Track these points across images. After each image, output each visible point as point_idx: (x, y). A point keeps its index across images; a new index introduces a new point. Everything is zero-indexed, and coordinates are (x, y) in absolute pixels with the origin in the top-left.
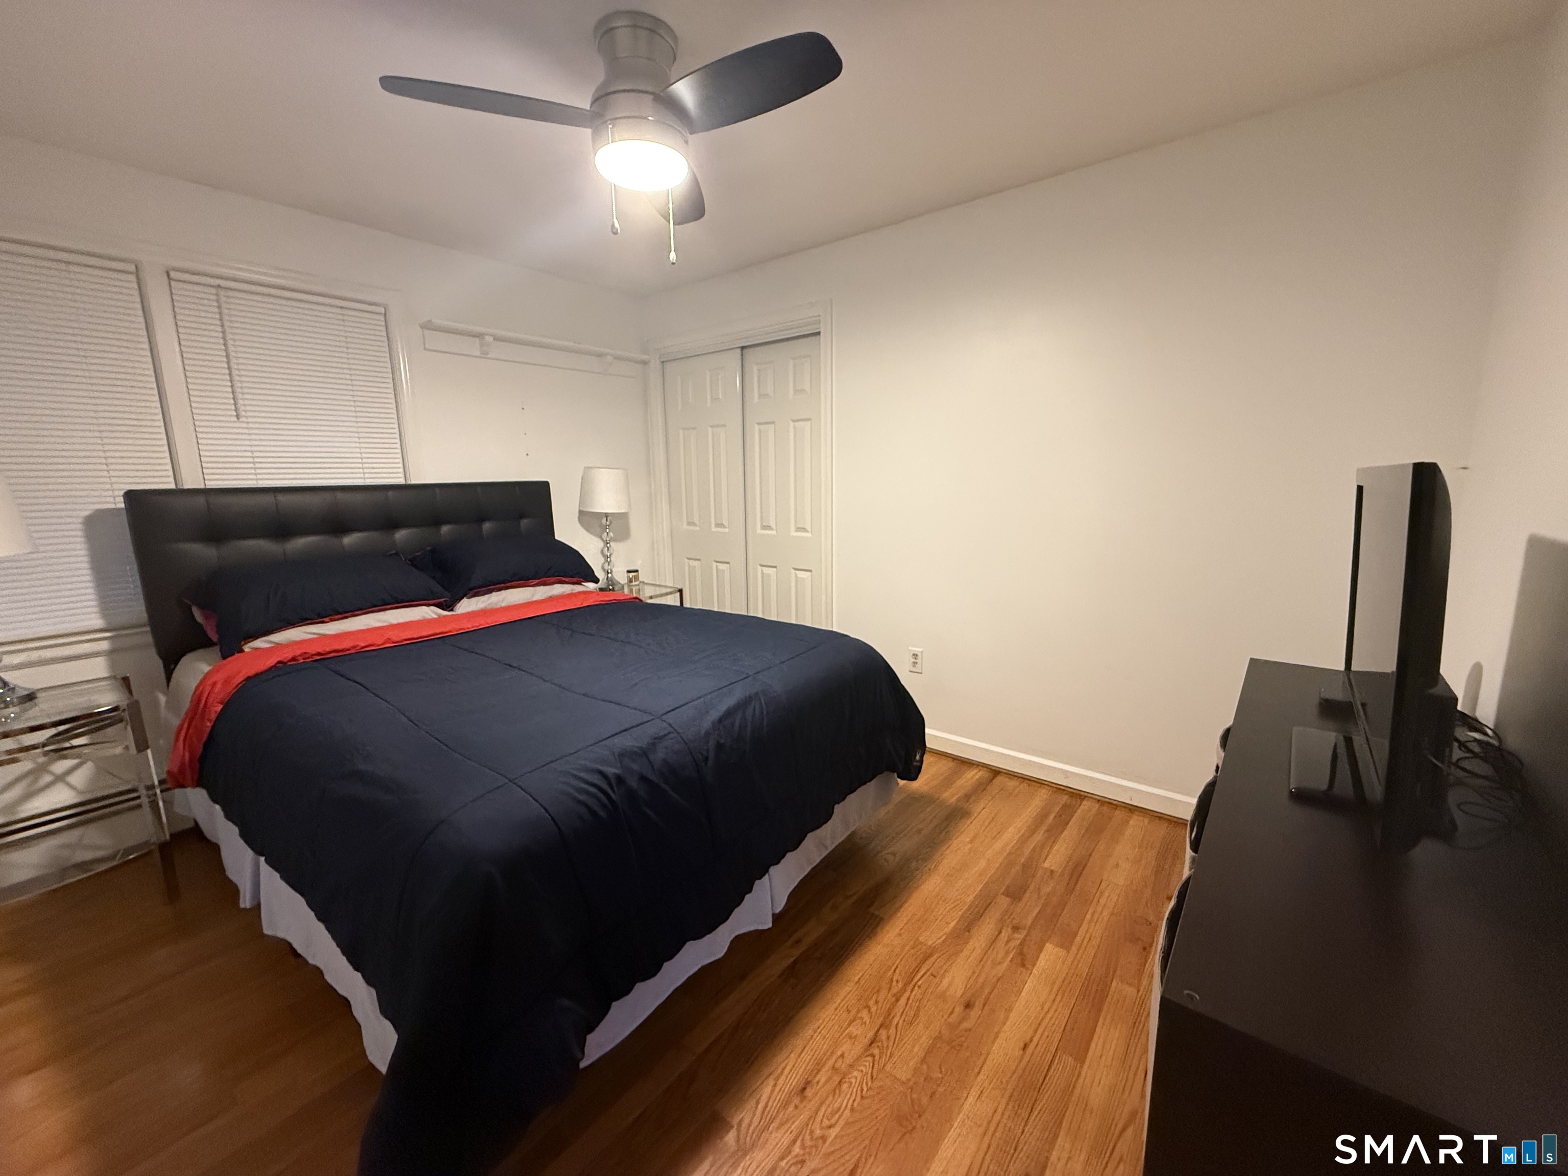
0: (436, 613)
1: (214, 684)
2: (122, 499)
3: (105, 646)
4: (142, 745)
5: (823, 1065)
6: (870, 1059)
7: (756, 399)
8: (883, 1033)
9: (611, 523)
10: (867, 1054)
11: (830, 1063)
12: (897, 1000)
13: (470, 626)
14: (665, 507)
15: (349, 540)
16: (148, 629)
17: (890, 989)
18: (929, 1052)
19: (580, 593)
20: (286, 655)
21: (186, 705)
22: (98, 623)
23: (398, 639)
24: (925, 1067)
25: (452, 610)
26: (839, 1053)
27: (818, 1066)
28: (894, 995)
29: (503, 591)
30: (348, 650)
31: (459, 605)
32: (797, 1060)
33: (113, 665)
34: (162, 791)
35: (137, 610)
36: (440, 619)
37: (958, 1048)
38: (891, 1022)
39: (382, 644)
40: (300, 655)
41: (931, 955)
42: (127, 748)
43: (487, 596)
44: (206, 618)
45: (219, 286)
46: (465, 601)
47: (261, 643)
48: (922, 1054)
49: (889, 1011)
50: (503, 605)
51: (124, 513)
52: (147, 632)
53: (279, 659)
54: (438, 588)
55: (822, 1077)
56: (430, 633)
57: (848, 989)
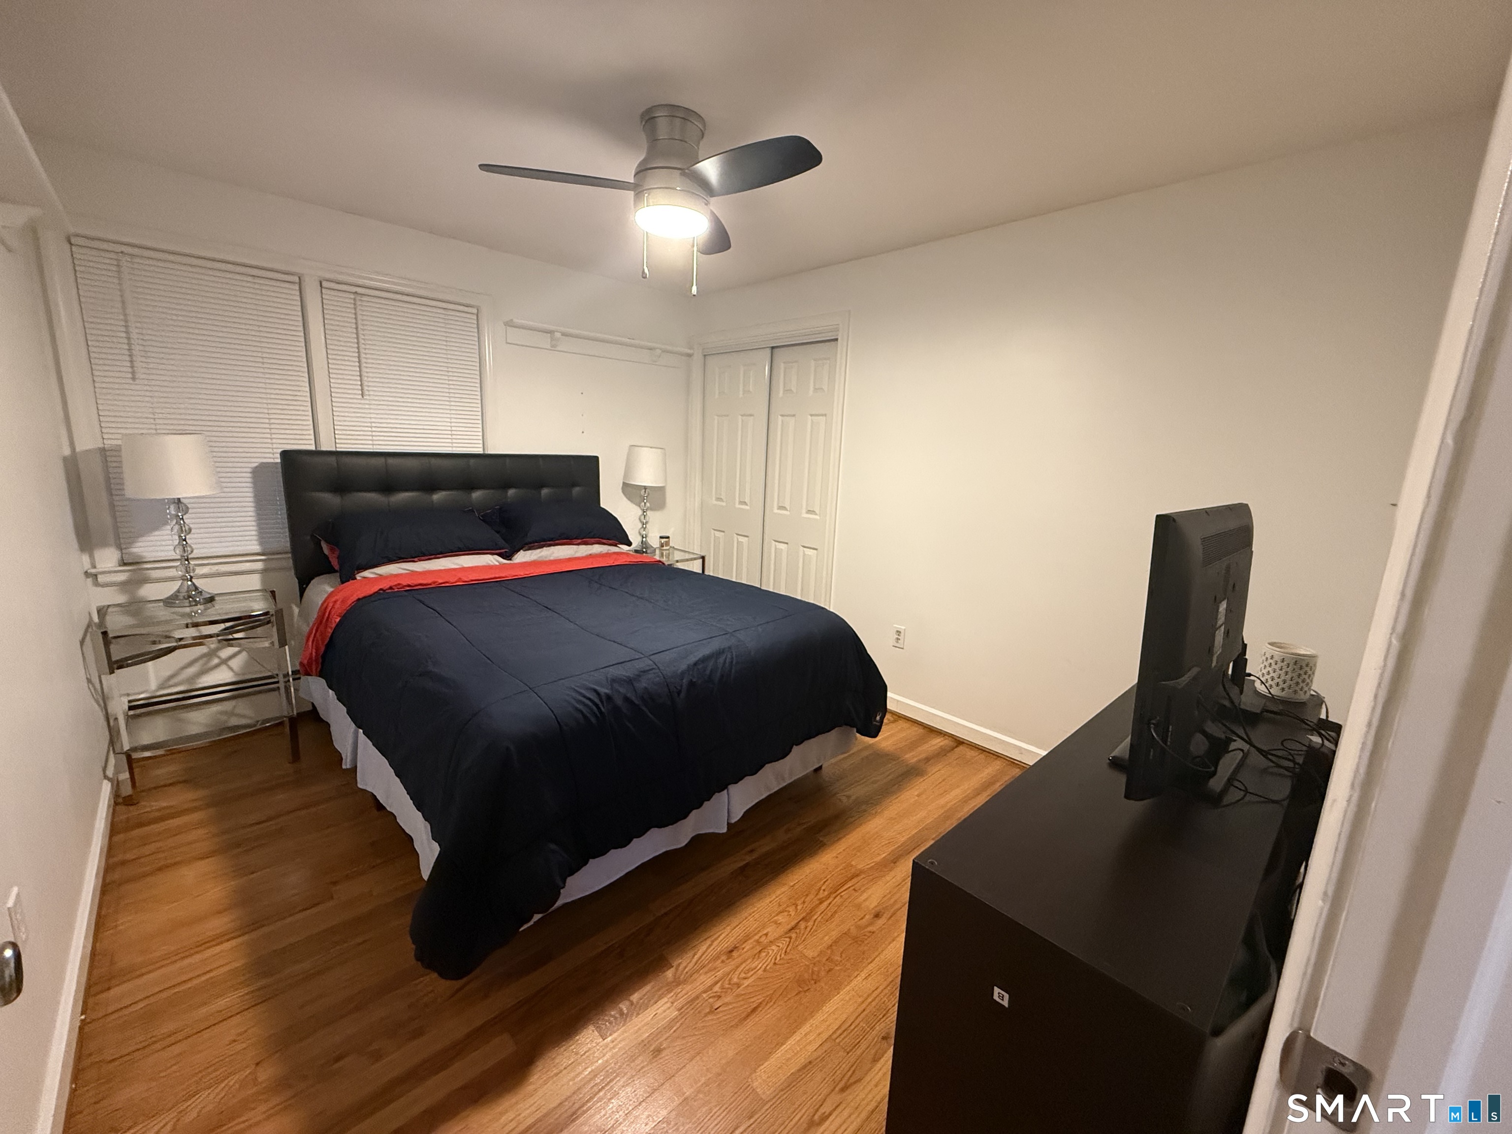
0: (497, 561)
1: (335, 602)
2: (279, 456)
3: (259, 566)
4: (283, 643)
5: (750, 938)
6: (788, 940)
7: (781, 394)
8: (802, 925)
9: (648, 494)
10: (787, 935)
11: (757, 937)
12: (821, 903)
13: (522, 574)
14: (698, 483)
15: (437, 497)
16: (290, 555)
17: (817, 894)
18: (836, 942)
19: (615, 553)
20: (385, 585)
21: (314, 615)
22: (257, 548)
23: (466, 580)
24: (829, 952)
25: (510, 560)
26: (765, 932)
27: (747, 938)
28: (819, 899)
29: (552, 547)
30: (430, 584)
31: (516, 556)
32: (731, 932)
33: (263, 581)
34: (294, 680)
35: (283, 541)
36: (502, 566)
37: (860, 943)
38: (810, 918)
39: (456, 582)
40: (396, 585)
41: (857, 875)
42: (272, 643)
43: (539, 550)
44: (332, 550)
45: (356, 293)
46: (521, 553)
47: (367, 574)
48: (830, 942)
49: (812, 910)
50: (552, 558)
51: (280, 466)
52: (289, 558)
53: (381, 587)
54: (501, 542)
55: (747, 946)
56: (493, 576)
57: (783, 890)
